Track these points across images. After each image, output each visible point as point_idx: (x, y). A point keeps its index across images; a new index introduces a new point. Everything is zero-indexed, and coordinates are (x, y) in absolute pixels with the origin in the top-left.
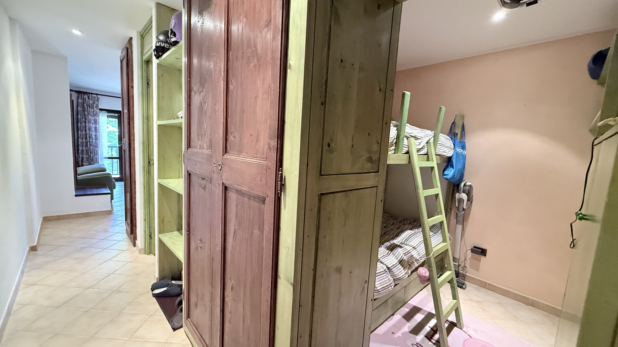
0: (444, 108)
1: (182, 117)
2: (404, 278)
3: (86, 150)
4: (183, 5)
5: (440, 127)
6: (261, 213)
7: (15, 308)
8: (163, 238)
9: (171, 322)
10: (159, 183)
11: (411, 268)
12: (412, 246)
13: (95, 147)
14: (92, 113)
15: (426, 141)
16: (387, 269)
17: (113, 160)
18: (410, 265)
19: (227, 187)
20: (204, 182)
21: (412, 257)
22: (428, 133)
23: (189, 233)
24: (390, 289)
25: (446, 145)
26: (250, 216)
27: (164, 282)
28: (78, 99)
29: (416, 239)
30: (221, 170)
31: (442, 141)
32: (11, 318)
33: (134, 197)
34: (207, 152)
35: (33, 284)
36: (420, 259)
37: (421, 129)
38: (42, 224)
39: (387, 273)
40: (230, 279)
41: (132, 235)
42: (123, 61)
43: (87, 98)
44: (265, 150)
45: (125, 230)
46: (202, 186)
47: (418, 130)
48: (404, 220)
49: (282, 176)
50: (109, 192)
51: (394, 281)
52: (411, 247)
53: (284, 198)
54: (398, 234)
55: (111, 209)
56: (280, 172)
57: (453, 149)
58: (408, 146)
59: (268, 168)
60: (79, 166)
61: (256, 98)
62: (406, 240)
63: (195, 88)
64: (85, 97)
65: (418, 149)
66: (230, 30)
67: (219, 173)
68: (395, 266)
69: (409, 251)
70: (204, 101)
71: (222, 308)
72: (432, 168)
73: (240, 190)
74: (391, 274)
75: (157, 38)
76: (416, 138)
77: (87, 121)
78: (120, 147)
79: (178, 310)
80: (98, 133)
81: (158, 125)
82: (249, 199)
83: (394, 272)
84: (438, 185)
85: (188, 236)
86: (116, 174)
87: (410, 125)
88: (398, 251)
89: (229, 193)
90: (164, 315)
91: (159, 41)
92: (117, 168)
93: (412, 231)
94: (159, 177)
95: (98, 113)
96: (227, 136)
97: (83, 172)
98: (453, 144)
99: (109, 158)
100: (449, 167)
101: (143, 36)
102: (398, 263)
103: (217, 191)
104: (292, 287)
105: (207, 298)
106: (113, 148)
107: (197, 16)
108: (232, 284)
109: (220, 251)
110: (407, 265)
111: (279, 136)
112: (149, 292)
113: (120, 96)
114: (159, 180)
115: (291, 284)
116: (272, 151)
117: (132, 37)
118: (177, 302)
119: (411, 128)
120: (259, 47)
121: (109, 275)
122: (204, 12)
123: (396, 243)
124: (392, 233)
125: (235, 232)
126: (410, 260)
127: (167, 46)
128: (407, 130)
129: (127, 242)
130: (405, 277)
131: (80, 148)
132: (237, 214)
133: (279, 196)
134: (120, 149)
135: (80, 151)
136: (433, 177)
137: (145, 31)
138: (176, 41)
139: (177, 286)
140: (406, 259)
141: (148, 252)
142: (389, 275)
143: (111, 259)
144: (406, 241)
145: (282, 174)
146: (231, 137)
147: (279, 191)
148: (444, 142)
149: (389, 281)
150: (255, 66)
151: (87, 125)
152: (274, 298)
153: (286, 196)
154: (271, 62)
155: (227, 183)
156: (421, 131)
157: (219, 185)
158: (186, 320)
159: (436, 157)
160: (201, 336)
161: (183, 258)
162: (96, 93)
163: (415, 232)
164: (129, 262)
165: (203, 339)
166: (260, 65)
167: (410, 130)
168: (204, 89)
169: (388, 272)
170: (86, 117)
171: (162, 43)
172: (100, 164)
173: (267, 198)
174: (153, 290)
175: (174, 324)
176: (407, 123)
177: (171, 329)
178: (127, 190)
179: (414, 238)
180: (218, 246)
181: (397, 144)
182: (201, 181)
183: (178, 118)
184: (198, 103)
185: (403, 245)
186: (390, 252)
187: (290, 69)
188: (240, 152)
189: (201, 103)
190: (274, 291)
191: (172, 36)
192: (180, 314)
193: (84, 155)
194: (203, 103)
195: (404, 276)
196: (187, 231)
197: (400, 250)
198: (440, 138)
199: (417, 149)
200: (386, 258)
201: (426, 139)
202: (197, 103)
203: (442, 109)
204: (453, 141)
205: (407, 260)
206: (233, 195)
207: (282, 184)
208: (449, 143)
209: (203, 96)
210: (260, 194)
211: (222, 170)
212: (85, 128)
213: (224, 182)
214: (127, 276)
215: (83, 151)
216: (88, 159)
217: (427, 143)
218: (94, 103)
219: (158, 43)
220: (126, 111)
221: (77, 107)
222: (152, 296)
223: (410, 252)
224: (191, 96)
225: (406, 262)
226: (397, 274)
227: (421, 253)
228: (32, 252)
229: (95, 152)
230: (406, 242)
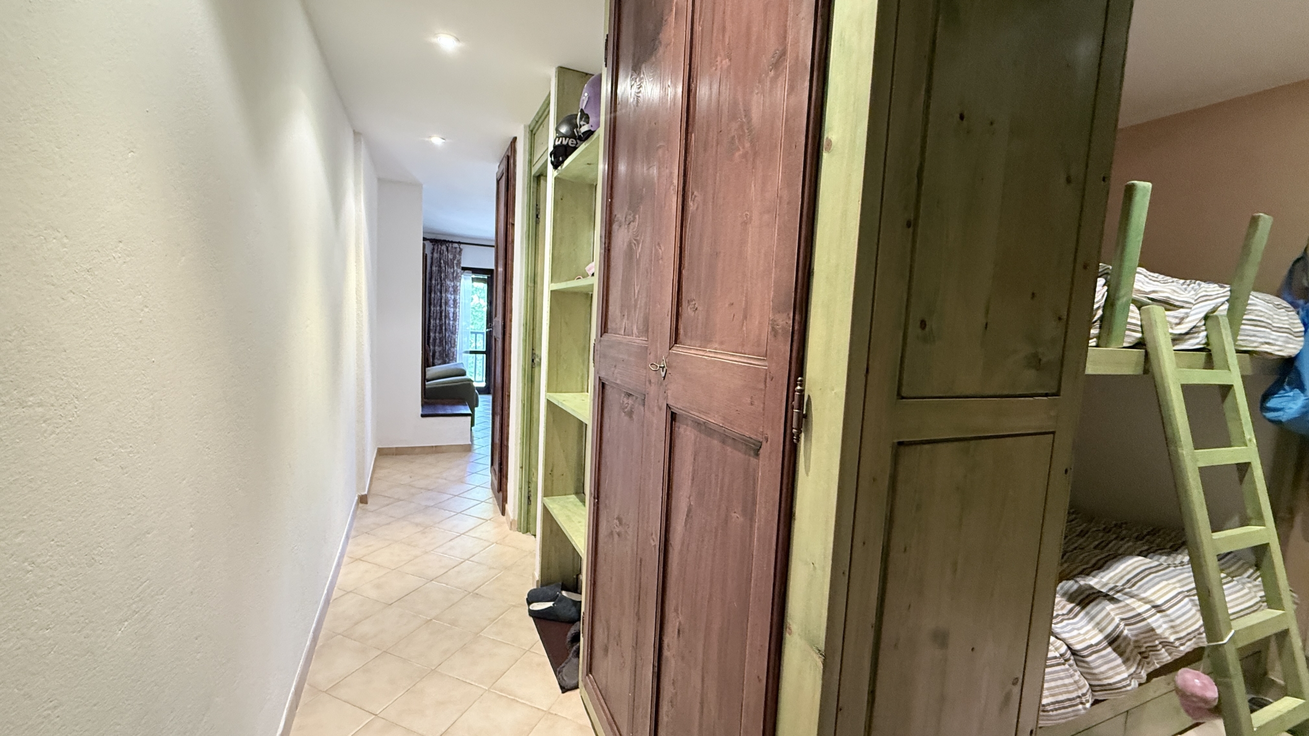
0: (1266, 221)
1: (593, 275)
2: (1125, 687)
3: (440, 339)
4: (604, 60)
5: (1251, 271)
6: (750, 478)
7: (335, 595)
8: (551, 506)
9: (559, 673)
10: (548, 401)
11: (1148, 663)
12: (1152, 601)
13: (452, 333)
14: (451, 276)
15: (1203, 312)
16: (1069, 652)
17: (477, 355)
18: (1145, 655)
19: (676, 414)
20: (630, 401)
21: (1151, 633)
22: (1208, 290)
23: (598, 502)
24: (1079, 710)
25: (1275, 325)
26: (723, 479)
27: (549, 591)
28: (432, 253)
29: (1164, 583)
30: (664, 377)
31: (1262, 311)
32: (331, 610)
33: (506, 425)
34: (638, 341)
35: (360, 559)
36: (1177, 643)
37: (1182, 281)
38: (376, 459)
39: (1070, 665)
40: (676, 610)
41: (501, 494)
42: (500, 181)
43: (445, 249)
44: (764, 337)
45: (490, 482)
46: (626, 410)
47: (1175, 284)
48: (1118, 526)
49: (802, 397)
50: (469, 412)
51: (1093, 691)
52: (1146, 603)
53: (805, 447)
54: (1102, 561)
55: (470, 443)
56: (799, 388)
57: (1303, 334)
58: (1141, 326)
59: (768, 377)
60: (429, 366)
61: (745, 223)
62: (1129, 581)
63: (620, 214)
64: (442, 248)
65: (1175, 334)
66: (693, 91)
67: (661, 384)
68: (1095, 649)
69: (1139, 614)
70: (635, 240)
71: (656, 669)
72: (1226, 389)
73: (705, 423)
74: (1082, 670)
75: (557, 130)
76: (1168, 305)
77: (444, 289)
78: (488, 333)
79: (572, 651)
80: (458, 310)
81: (551, 291)
82: (724, 442)
83: (1093, 665)
84: (1248, 437)
85: (596, 508)
86: (480, 382)
87: (1147, 270)
88: (1103, 608)
89: (679, 428)
90: (546, 655)
91: (560, 136)
92: (481, 371)
93: (1148, 560)
94: (549, 389)
95: (459, 275)
96: (680, 308)
97: (434, 376)
98: (1299, 321)
99: (472, 352)
100: (1287, 388)
101: (533, 132)
102: (1105, 643)
103: (655, 421)
104: (822, 660)
105: (627, 639)
106: (478, 335)
107: (630, 76)
108: (680, 623)
109: (658, 547)
110: (1136, 651)
111: (798, 306)
112: (522, 605)
113: (493, 243)
114: (548, 394)
115: (818, 651)
116: (780, 338)
117: (515, 136)
118: (569, 634)
119: (1150, 277)
120: (755, 115)
121: (462, 562)
122: (643, 66)
123: (1097, 587)
124: (1081, 557)
125: (689, 511)
126: (1143, 641)
127: (572, 144)
128: (1140, 284)
129: (491, 505)
130: (1129, 685)
131: (432, 335)
132: (694, 472)
133: (794, 440)
134: (489, 336)
135: (431, 341)
136: (1229, 415)
137: (537, 122)
138: (590, 131)
139: (571, 603)
140: (1129, 635)
141: (524, 529)
142: (1075, 671)
143: (467, 532)
144: (1129, 585)
145: (802, 391)
146: (689, 308)
147: (795, 429)
148: (1266, 316)
149: (1075, 687)
150: (745, 156)
151: (443, 295)
152: (774, 673)
153: (811, 440)
154: (783, 141)
155: (676, 406)
156: (1185, 286)
157: (660, 409)
158: (585, 678)
159: (1237, 356)
160: (613, 718)
161: (584, 550)
162: (458, 241)
163: (1161, 565)
164: (493, 544)
165: (615, 723)
166: (755, 154)
167: (1148, 283)
168: (637, 216)
169: (1072, 662)
170: (443, 282)
171: (564, 139)
172: (458, 362)
173: (764, 443)
174: (529, 602)
175: (563, 678)
176: (1140, 266)
177: (558, 686)
178: (496, 409)
179: (1157, 579)
180: (654, 536)
181: (1105, 323)
182: (625, 399)
183: (585, 276)
184: (625, 244)
185: (1119, 594)
186: (1078, 609)
187: (828, 150)
188: (706, 341)
189: (630, 243)
190: (775, 660)
191: (582, 123)
192: (574, 660)
193: (437, 348)
194: (635, 244)
195: (1124, 683)
196: (594, 498)
197: (1110, 607)
198: (1250, 304)
199: (1171, 334)
200: (1065, 622)
201: (1205, 306)
202: (623, 244)
203: (1261, 224)
204: (1301, 313)
205: (1133, 639)
206: (688, 433)
207: (803, 415)
208: (1286, 318)
209: (635, 230)
210: (747, 434)
211: (666, 378)
212: (439, 301)
213: (670, 403)
214: (490, 568)
215: (435, 339)
216: (441, 354)
217: (1206, 318)
218: (454, 258)
219: (557, 139)
220: (501, 269)
221: (431, 267)
222: (528, 613)
223: (1144, 619)
224: (612, 233)
225: (1131, 643)
226: (1102, 673)
227: (1183, 626)
228: (361, 505)
229: (453, 342)
230: (1130, 588)
